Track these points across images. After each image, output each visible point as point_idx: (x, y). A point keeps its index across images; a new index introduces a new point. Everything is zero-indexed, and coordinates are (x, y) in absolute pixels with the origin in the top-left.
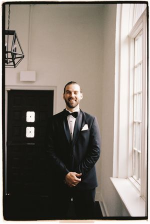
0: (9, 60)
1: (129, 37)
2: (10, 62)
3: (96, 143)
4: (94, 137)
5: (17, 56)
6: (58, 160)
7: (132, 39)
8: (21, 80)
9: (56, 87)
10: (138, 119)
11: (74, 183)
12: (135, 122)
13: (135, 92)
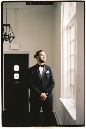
0: (7, 39)
1: (67, 27)
2: (8, 40)
3: (53, 79)
4: (52, 76)
5: (11, 37)
6: (36, 88)
7: (69, 28)
8: (12, 49)
9: (30, 52)
10: (73, 68)
11: (44, 98)
12: (71, 70)
13: (71, 55)
